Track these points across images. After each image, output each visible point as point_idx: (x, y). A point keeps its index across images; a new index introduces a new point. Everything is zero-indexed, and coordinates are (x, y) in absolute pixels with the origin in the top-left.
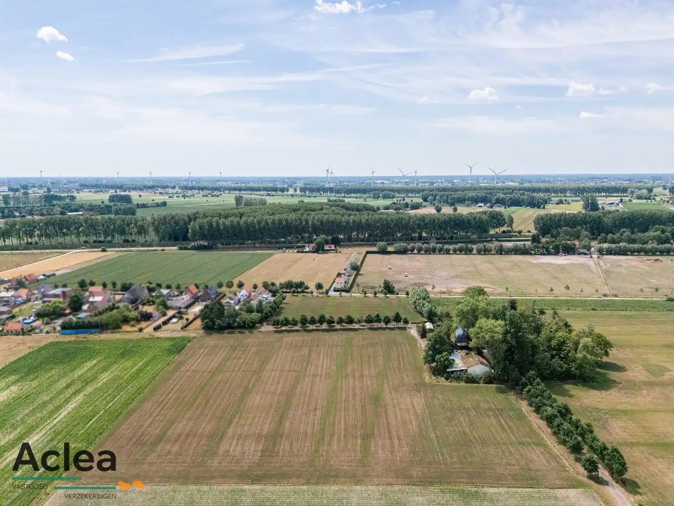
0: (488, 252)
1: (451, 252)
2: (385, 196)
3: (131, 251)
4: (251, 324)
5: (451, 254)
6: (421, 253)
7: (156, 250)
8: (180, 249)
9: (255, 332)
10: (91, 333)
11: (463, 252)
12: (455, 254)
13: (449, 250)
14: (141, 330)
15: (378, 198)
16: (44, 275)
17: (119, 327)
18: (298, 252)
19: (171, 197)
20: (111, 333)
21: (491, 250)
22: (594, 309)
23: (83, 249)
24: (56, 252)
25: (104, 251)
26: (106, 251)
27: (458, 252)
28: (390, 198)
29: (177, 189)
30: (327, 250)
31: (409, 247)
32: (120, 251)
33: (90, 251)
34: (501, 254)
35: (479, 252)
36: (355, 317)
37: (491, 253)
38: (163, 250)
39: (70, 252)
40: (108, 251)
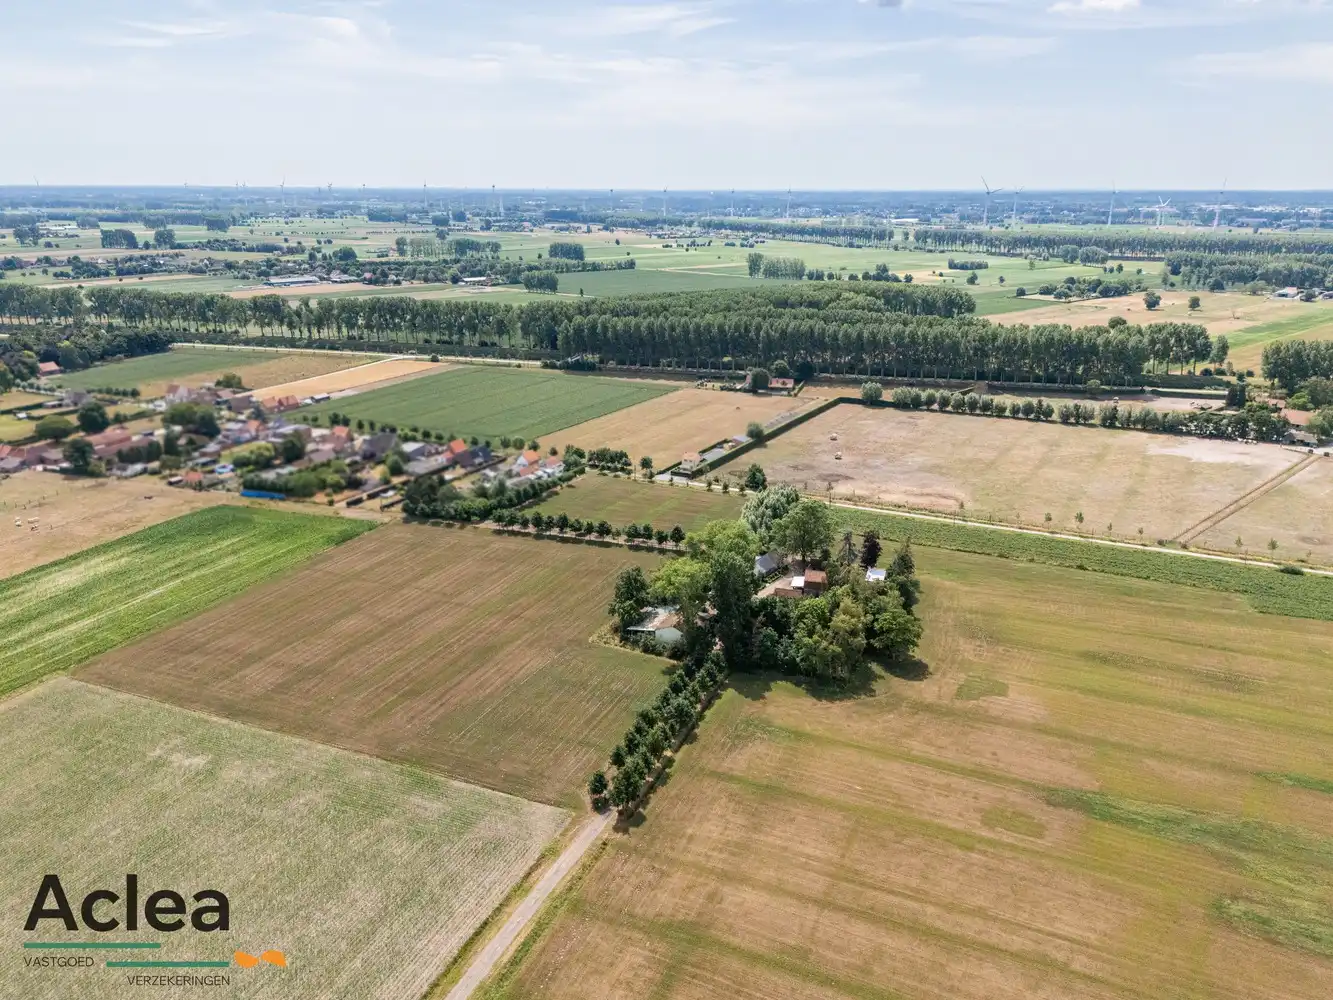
0: (1085, 419)
1: (1007, 413)
2: (1088, 257)
3: (472, 363)
4: (465, 516)
5: (1007, 417)
6: (947, 409)
7: (509, 365)
8: (546, 366)
9: (469, 527)
10: (272, 498)
11: (1032, 416)
12: (1014, 418)
13: (1003, 410)
14: (331, 503)
15: (1073, 260)
16: (312, 398)
17: (311, 495)
18: (722, 389)
19: (667, 246)
20: (296, 502)
21: (1092, 417)
22: (1081, 567)
23: (412, 354)
24: (371, 357)
25: (435, 360)
26: (438, 361)
27: (1021, 415)
28: (1097, 261)
29: (695, 228)
30: (773, 389)
31: (924, 395)
32: (458, 362)
33: (417, 360)
34: (1112, 426)
35: (1067, 418)
36: (615, 526)
37: (1092, 422)
38: (519, 366)
39: (389, 358)
40: (441, 361)
